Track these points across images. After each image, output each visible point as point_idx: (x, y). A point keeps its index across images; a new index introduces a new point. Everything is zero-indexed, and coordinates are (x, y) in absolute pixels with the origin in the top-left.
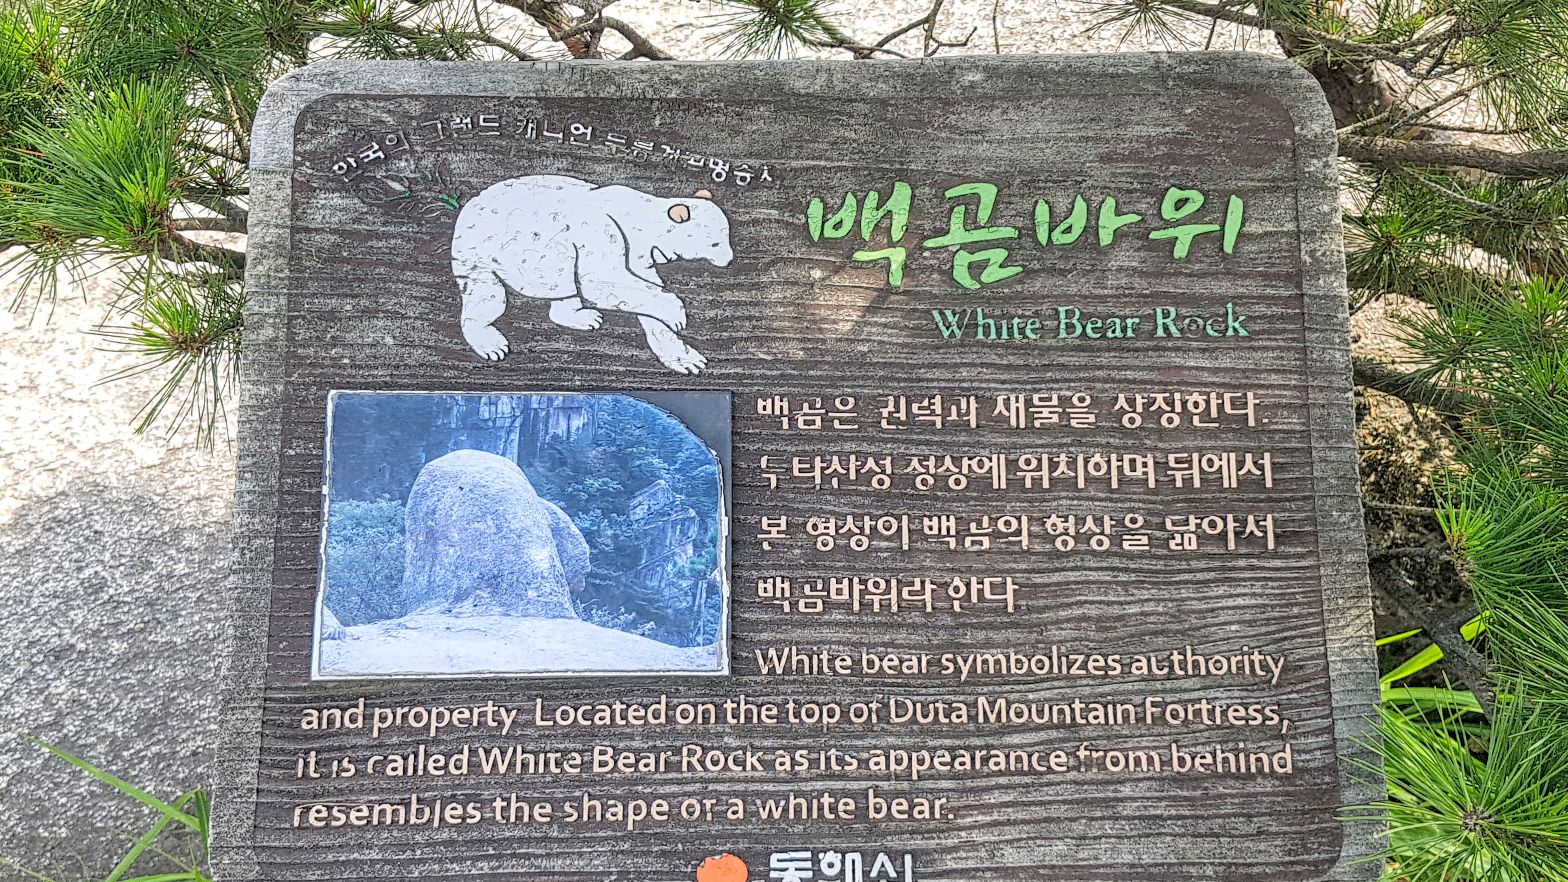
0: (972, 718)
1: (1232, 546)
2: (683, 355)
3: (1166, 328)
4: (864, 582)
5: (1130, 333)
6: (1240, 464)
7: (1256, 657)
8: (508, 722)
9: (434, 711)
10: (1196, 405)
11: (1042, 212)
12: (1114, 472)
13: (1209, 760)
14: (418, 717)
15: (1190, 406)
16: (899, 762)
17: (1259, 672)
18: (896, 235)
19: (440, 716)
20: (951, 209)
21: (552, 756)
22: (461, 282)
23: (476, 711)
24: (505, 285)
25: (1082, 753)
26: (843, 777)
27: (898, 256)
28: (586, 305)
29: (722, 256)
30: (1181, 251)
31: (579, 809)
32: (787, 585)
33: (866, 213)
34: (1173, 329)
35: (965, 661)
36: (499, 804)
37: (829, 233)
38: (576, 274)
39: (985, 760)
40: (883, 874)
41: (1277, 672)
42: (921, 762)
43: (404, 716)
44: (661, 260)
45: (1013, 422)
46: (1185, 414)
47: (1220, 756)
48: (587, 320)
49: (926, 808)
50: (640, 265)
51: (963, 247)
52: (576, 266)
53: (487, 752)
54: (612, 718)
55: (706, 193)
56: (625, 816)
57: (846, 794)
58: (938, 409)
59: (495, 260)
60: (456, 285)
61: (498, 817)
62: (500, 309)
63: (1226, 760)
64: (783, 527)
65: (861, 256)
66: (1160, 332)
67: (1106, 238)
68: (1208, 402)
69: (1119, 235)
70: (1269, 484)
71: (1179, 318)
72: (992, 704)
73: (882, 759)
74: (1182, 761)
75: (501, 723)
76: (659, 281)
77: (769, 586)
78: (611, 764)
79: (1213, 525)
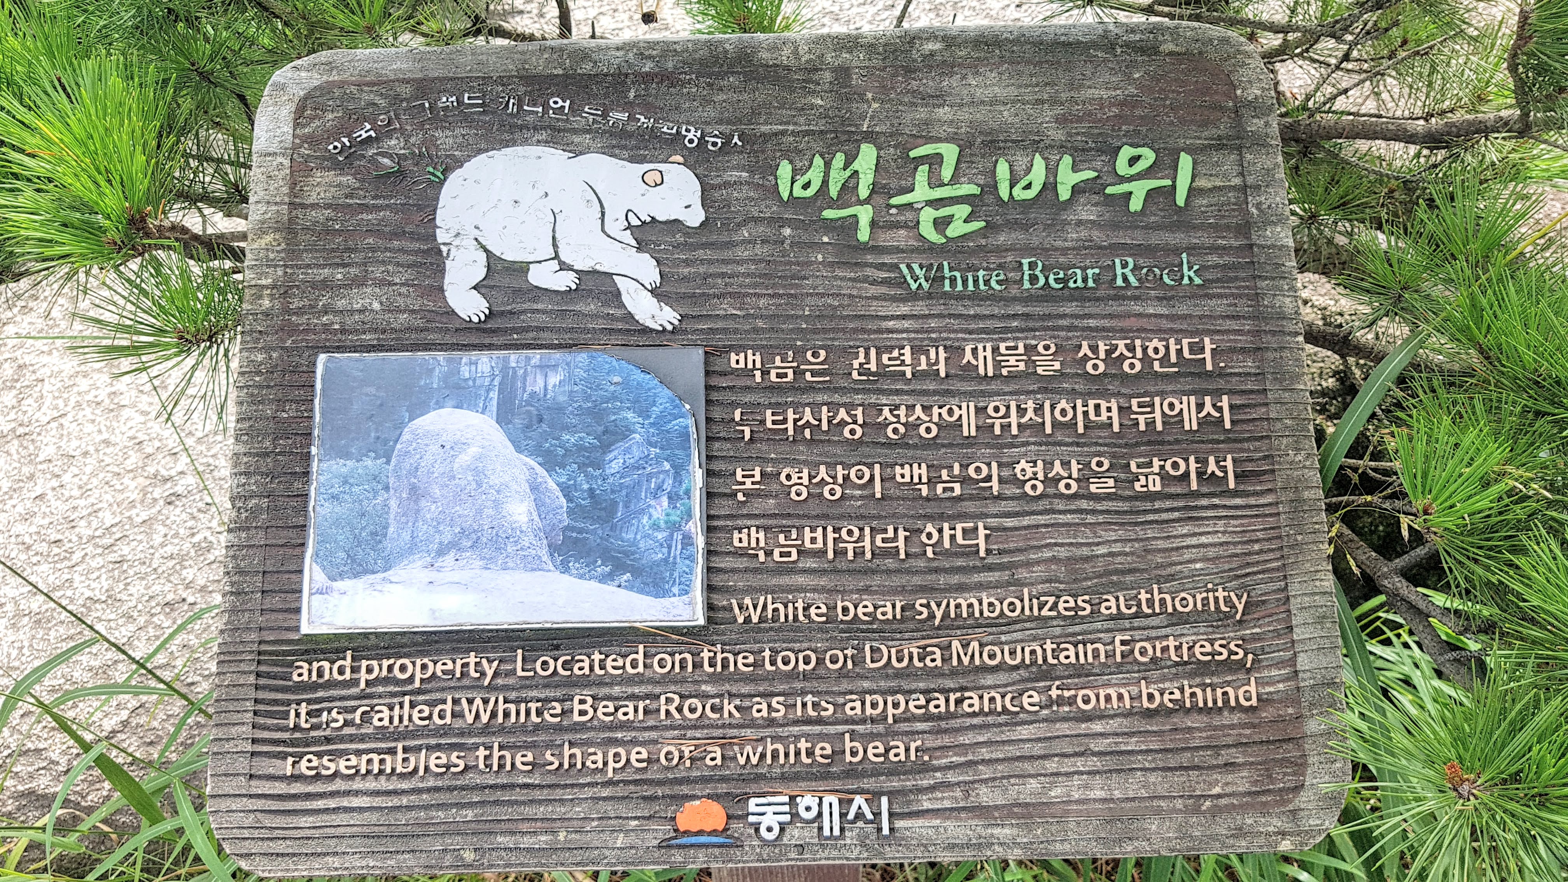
0: (945, 660)
1: (1194, 486)
2: (657, 312)
3: (1125, 279)
4: (836, 530)
5: (1091, 283)
6: (1200, 406)
7: (1221, 594)
8: (490, 673)
9: (419, 663)
10: (1156, 351)
11: (1003, 170)
12: (1080, 417)
13: (1177, 695)
14: (403, 668)
15: (1150, 351)
16: (874, 705)
17: (1224, 609)
18: (864, 192)
19: (424, 667)
20: (916, 169)
21: (533, 706)
22: (444, 249)
23: (459, 663)
24: (486, 250)
25: (1054, 693)
26: (820, 721)
27: (865, 214)
28: (564, 267)
29: (695, 217)
30: (1136, 204)
31: (561, 755)
32: (761, 535)
33: (833, 173)
34: (1132, 279)
35: (939, 605)
36: (482, 752)
37: (798, 192)
38: (554, 238)
39: (959, 702)
40: (859, 816)
41: (1240, 608)
42: (896, 705)
43: (390, 668)
44: (635, 222)
45: (981, 371)
46: (1146, 360)
47: (1187, 691)
48: (566, 281)
49: (902, 751)
50: (616, 227)
51: (930, 203)
52: (554, 231)
53: (470, 702)
54: (591, 669)
55: (679, 159)
56: (605, 764)
57: (822, 737)
58: (908, 358)
59: (477, 227)
60: (440, 251)
61: (482, 766)
62: (480, 273)
63: (1193, 695)
64: (758, 478)
65: (829, 214)
66: (1120, 282)
67: (1064, 194)
68: (1167, 348)
69: (1076, 190)
70: (1228, 425)
71: (1136, 268)
72: (965, 646)
73: (858, 704)
74: (1151, 697)
75: (483, 674)
76: (634, 243)
77: (744, 536)
78: (591, 712)
79: (1175, 465)
